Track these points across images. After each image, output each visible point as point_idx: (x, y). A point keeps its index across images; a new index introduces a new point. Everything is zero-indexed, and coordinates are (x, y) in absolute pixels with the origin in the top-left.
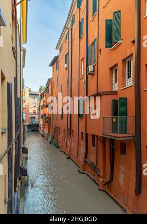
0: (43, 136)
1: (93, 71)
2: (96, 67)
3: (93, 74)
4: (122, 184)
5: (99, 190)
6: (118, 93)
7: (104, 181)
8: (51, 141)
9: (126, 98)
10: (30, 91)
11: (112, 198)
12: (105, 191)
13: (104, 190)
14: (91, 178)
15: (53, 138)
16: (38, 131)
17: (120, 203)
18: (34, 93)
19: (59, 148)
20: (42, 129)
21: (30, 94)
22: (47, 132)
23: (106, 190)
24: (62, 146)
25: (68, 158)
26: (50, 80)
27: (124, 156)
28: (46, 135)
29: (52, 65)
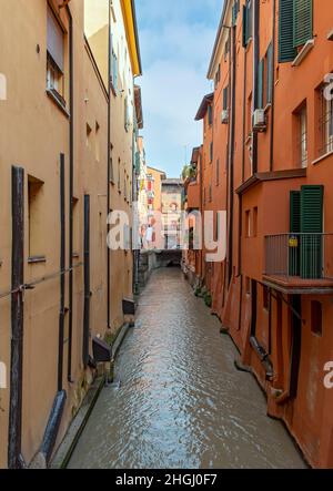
0: (186, 277)
1: (265, 123)
2: (270, 113)
3: (265, 131)
4: (312, 407)
5: (268, 415)
6: (308, 173)
7: (278, 394)
8: (199, 291)
9: (322, 187)
10: (163, 177)
11: (293, 439)
12: (280, 420)
13: (279, 416)
14: (259, 384)
15: (203, 282)
16: (179, 266)
17: (306, 457)
18: (174, 182)
19: (210, 306)
20: (187, 261)
21: (163, 185)
22: (193, 269)
23: (284, 418)
24: (216, 302)
25: (224, 331)
26: (197, 152)
27: (317, 336)
28: (191, 276)
29: (200, 115)
